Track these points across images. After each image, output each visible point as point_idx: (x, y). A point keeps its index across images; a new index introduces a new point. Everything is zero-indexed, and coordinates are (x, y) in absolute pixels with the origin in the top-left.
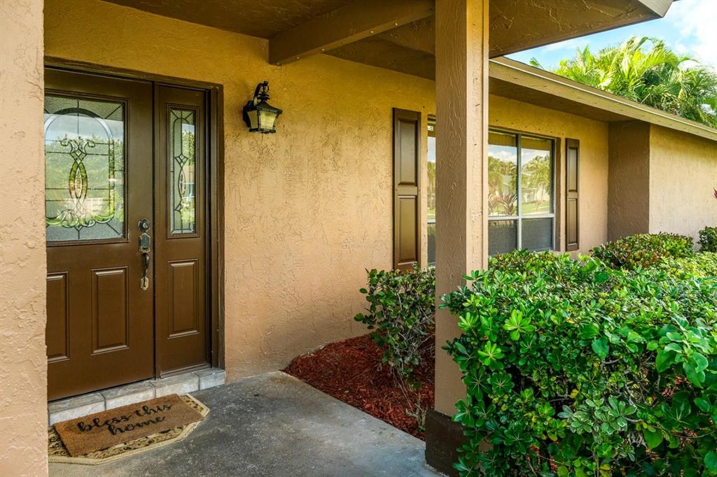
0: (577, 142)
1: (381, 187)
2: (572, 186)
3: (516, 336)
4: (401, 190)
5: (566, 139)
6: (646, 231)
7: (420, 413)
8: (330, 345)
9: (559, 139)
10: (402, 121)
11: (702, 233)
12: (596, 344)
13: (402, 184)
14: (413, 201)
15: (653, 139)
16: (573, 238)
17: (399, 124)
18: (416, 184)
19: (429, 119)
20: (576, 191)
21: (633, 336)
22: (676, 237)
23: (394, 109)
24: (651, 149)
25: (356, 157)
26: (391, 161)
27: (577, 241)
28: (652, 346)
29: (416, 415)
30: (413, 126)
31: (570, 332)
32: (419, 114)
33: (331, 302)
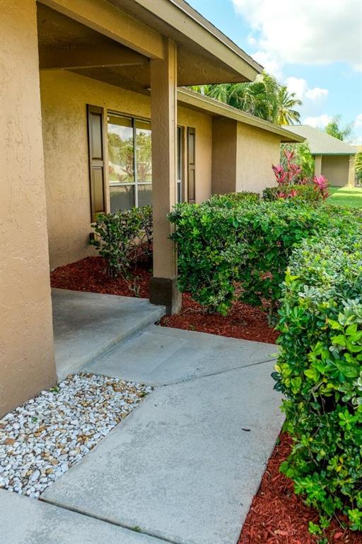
0: (194, 129)
1: (82, 161)
2: (191, 161)
3: (205, 224)
4: (94, 163)
5: (188, 128)
6: (234, 191)
7: (136, 289)
8: (58, 268)
9: (183, 128)
10: (92, 113)
11: (264, 192)
12: (234, 223)
13: (94, 159)
14: (101, 171)
15: (239, 129)
16: (192, 197)
17: (90, 116)
18: (102, 159)
19: (108, 113)
20: (194, 164)
21: (246, 219)
22: (251, 194)
23: (87, 105)
24: (238, 136)
25: (67, 140)
26: (87, 142)
27: (194, 199)
28: (252, 222)
29: (134, 290)
30: (99, 118)
31: (224, 221)
32: (102, 109)
33: (57, 240)
